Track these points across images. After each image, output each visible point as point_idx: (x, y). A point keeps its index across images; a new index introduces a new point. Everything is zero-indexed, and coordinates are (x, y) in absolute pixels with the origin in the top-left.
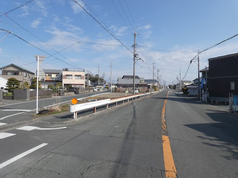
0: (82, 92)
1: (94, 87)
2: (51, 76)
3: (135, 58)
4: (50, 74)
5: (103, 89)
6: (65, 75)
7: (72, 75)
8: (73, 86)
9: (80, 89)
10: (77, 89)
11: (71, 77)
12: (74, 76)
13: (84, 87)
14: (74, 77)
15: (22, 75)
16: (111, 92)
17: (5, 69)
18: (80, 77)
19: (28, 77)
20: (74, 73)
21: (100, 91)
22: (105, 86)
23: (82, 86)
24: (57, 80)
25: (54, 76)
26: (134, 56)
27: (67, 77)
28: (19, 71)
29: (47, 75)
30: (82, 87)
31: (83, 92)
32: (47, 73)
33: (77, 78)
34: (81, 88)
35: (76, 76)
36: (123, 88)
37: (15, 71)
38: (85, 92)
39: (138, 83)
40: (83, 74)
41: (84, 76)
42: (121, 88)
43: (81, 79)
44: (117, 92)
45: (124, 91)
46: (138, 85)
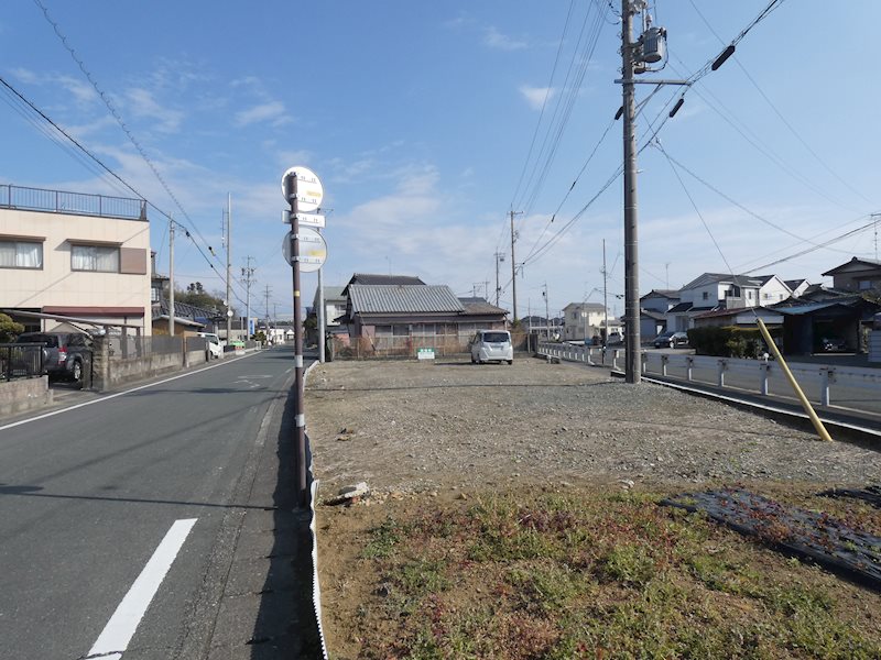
0: (131, 370)
7: (37, 242)
8: (49, 326)
9: (115, 344)
10: (86, 348)
11: (26, 257)
12: (61, 248)
13: (148, 331)
14: (57, 260)
16: (318, 358)
18: (109, 261)
20: (56, 229)
21: (238, 353)
22: (251, 328)
23: (130, 322)
30: (131, 332)
31: (141, 367)
33: (82, 260)
34: (124, 338)
35: (74, 245)
36: (382, 335)
38: (155, 366)
39: (458, 306)
40: (133, 235)
41: (145, 250)
42: (369, 334)
43: (120, 269)
44: (360, 360)
45: (400, 352)
46: (460, 315)
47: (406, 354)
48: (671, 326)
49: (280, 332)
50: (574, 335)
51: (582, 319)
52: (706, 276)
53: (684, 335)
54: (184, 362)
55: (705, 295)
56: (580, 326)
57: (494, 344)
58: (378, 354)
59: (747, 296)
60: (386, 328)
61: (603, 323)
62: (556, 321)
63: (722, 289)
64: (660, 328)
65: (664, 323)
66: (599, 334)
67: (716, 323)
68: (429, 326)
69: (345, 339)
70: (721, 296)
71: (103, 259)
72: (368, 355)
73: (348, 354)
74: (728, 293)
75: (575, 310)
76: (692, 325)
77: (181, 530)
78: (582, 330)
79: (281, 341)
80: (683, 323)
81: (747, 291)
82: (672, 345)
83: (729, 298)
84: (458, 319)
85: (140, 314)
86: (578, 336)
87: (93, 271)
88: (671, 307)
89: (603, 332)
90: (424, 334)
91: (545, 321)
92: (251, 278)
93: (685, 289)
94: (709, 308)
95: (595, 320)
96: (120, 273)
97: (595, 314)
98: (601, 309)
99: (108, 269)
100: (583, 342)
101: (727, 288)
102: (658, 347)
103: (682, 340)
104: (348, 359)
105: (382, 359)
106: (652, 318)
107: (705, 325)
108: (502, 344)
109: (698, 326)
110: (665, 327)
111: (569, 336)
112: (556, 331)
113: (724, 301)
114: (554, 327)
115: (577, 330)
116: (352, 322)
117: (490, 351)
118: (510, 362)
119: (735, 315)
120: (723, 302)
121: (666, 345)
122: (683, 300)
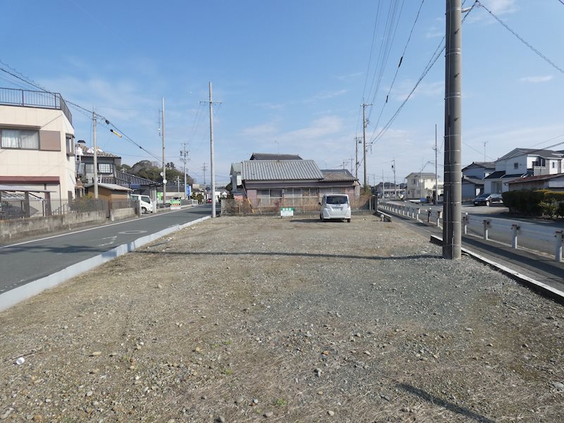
1: (140, 197)
5: (184, 203)
16: (210, 213)
18: (31, 141)
21: (173, 208)
22: (188, 191)
23: (49, 188)
33: (10, 140)
35: (2, 129)
36: (261, 197)
39: (320, 175)
40: (49, 121)
41: (59, 133)
42: (252, 195)
43: (39, 148)
44: (241, 216)
45: (271, 210)
46: (321, 181)
47: (275, 212)
48: (487, 189)
49: (217, 193)
50: (413, 195)
51: (419, 184)
52: (517, 150)
53: (500, 196)
54: (109, 217)
55: (516, 165)
56: (418, 189)
57: (335, 205)
58: (254, 211)
59: (551, 166)
60: (264, 192)
61: (435, 187)
62: (402, 186)
63: (530, 160)
64: (478, 191)
65: (482, 187)
66: (431, 195)
67: (529, 187)
68: (297, 190)
70: (529, 166)
71: (26, 139)
72: (247, 212)
73: (233, 211)
74: (535, 164)
75: (414, 178)
76: (506, 189)
78: (419, 192)
80: (497, 187)
81: (551, 162)
82: (488, 204)
83: (535, 167)
84: (318, 185)
85: (55, 182)
86: (416, 196)
87: (19, 149)
88: (487, 175)
89: (435, 193)
90: (293, 195)
91: (393, 185)
92: (186, 158)
93: (499, 160)
94: (520, 175)
95: (429, 185)
96: (40, 150)
97: (429, 180)
98: (433, 177)
99: (31, 147)
100: (419, 201)
101: (534, 159)
102: (476, 205)
103: (497, 199)
104: (232, 215)
105: (257, 215)
106: (472, 183)
107: (519, 188)
108: (342, 205)
109: (512, 190)
110: (482, 190)
111: (410, 196)
112: (401, 193)
113: (532, 169)
114: (400, 190)
115: (416, 192)
117: (332, 211)
118: (349, 220)
119: (547, 180)
120: (530, 171)
121: (483, 203)
122: (498, 170)
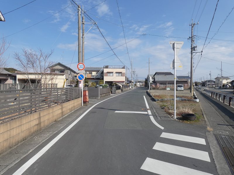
2: (92, 73)
3: (193, 51)
4: (91, 72)
6: (107, 73)
7: (112, 72)
11: (111, 75)
13: (125, 85)
14: (115, 75)
15: (67, 73)
16: (149, 89)
17: (52, 67)
18: (120, 74)
19: (71, 75)
20: (115, 71)
23: (123, 83)
24: (97, 77)
25: (94, 73)
26: (192, 49)
27: (108, 74)
28: (65, 69)
29: (88, 72)
32: (88, 71)
33: (117, 75)
35: (116, 73)
36: (160, 85)
37: (62, 69)
38: (126, 89)
40: (123, 71)
41: (125, 73)
42: (158, 85)
44: (156, 90)
45: (164, 88)
46: (177, 81)
47: (165, 89)
49: (139, 84)
50: (218, 86)
58: (159, 89)
60: (162, 84)
69: (154, 86)
72: (158, 89)
73: (154, 89)
75: (218, 79)
77: (144, 96)
79: (139, 86)
90: (169, 85)
96: (122, 76)
99: (120, 76)
114: (213, 83)
115: (219, 84)
116: (155, 83)
